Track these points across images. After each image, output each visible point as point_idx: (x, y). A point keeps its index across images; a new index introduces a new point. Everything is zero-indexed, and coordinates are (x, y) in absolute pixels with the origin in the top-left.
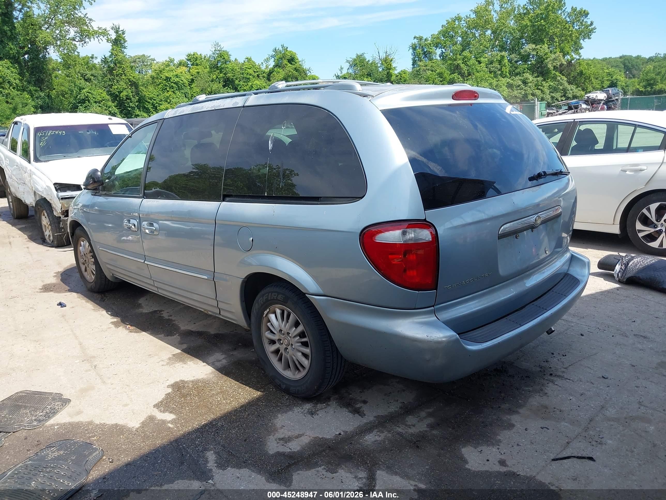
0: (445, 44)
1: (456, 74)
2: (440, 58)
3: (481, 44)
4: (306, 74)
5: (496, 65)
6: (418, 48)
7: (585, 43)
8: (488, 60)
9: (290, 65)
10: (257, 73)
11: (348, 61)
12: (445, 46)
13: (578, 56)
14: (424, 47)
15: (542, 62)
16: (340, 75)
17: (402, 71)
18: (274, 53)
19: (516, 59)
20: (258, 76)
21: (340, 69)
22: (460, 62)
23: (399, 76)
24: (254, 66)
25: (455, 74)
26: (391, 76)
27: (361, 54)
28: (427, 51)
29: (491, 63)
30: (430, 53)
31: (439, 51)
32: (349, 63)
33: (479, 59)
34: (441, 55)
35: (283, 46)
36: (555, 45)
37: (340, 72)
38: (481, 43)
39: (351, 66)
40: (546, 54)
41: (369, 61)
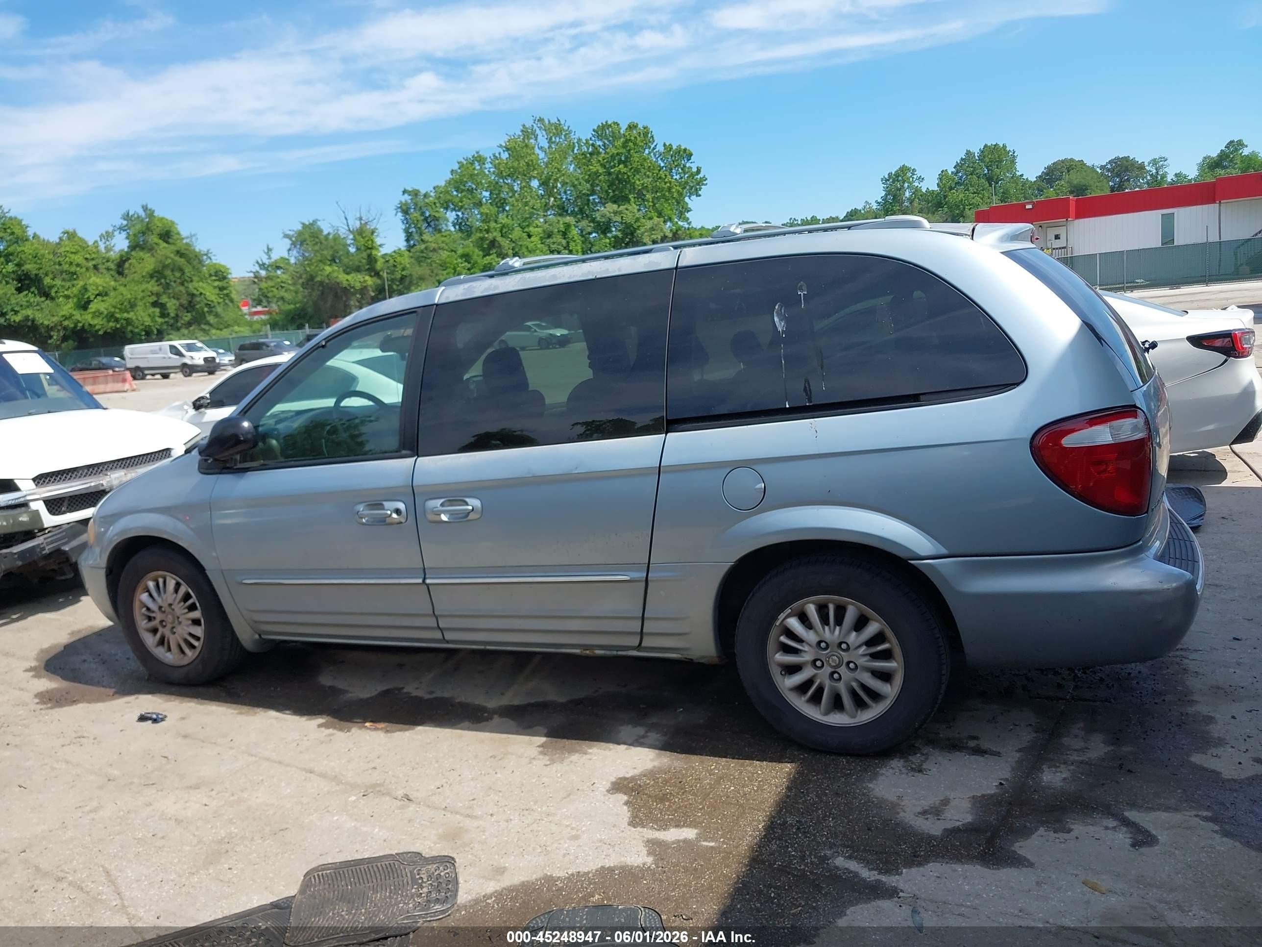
0: (461, 202)
1: (494, 256)
2: (455, 228)
3: (526, 204)
4: (201, 262)
5: (558, 238)
6: (412, 210)
7: (692, 202)
8: (544, 231)
9: (165, 245)
10: (94, 262)
11: (286, 236)
12: (462, 207)
13: (685, 223)
14: (424, 209)
15: (632, 234)
16: (267, 262)
17: (395, 252)
18: (125, 223)
19: (589, 229)
20: (95, 267)
21: (266, 251)
22: (497, 235)
23: (392, 261)
24: (84, 248)
25: (492, 257)
26: (376, 261)
27: (311, 222)
28: (430, 215)
29: (549, 235)
30: (436, 219)
31: (451, 216)
32: (291, 239)
33: (526, 230)
34: (458, 223)
35: (145, 208)
36: (647, 206)
37: (267, 257)
38: (526, 202)
39: (294, 244)
40: (637, 220)
41: (329, 234)
